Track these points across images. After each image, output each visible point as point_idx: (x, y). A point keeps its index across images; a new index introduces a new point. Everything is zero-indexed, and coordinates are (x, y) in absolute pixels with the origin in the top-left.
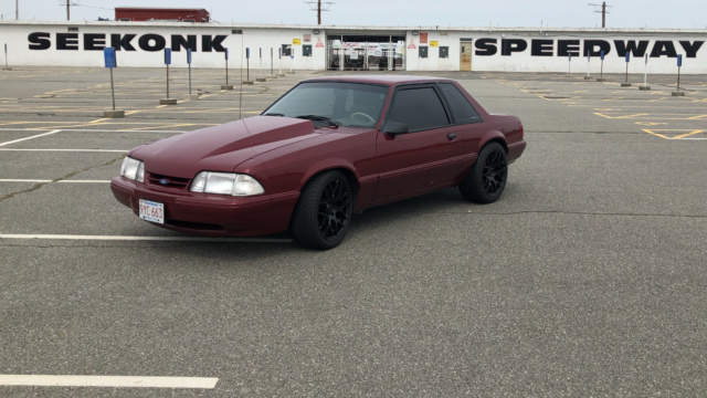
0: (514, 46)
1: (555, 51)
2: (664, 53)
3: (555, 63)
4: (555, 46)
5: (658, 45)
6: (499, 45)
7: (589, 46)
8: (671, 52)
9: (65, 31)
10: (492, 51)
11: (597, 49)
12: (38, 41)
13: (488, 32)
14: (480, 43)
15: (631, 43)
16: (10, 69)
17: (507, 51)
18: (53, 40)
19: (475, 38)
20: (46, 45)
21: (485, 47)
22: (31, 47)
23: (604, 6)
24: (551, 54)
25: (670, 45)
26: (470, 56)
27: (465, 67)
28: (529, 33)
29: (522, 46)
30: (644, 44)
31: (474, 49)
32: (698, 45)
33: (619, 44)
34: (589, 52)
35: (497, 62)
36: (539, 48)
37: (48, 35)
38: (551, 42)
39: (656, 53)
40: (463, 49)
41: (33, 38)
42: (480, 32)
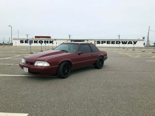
0: (104, 42)
1: (111, 43)
2: (130, 43)
3: (111, 45)
4: (111, 42)
5: (129, 42)
6: (101, 42)
7: (117, 42)
8: (131, 43)
9: (26, 40)
10: (100, 43)
11: (118, 43)
12: (22, 42)
13: (99, 40)
14: (98, 42)
15: (124, 42)
16: (17, 46)
17: (102, 43)
18: (24, 41)
19: (97, 41)
20: (23, 42)
21: (99, 42)
22: (21, 43)
23: (119, 35)
24: (110, 44)
25: (131, 42)
28: (106, 40)
29: (105, 42)
30: (127, 42)
31: (97, 43)
32: (136, 42)
33: (122, 42)
34: (117, 43)
35: (100, 45)
36: (108, 43)
37: (23, 41)
38: (110, 41)
39: (129, 43)
40: (95, 43)
41: (21, 41)
42: (98, 40)
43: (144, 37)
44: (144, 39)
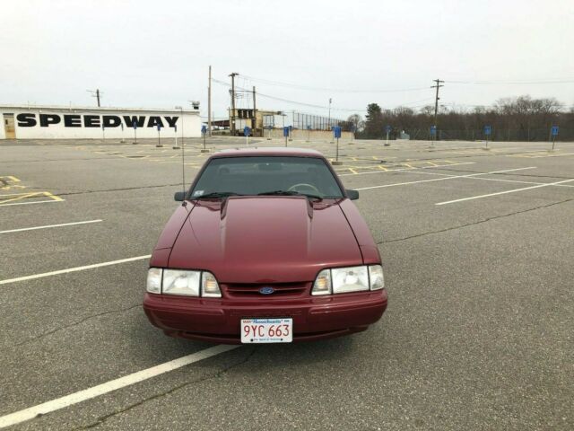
0: (50, 119)
1: (83, 123)
2: (155, 125)
3: (83, 132)
4: (82, 119)
5: (152, 119)
6: (37, 119)
7: (106, 119)
8: (160, 125)
10: (32, 123)
11: (112, 122)
13: (27, 109)
14: (21, 117)
15: (135, 118)
17: (45, 122)
19: (17, 113)
21: (26, 120)
23: (98, 92)
24: (79, 126)
25: (158, 119)
26: (13, 127)
27: (11, 136)
28: (61, 110)
29: (56, 120)
30: (143, 119)
31: (17, 122)
32: (176, 119)
33: (127, 119)
34: (107, 124)
35: (37, 131)
36: (70, 121)
38: (79, 117)
39: (150, 124)
40: (6, 122)
42: (20, 108)
43: (196, 101)
44: (196, 108)
